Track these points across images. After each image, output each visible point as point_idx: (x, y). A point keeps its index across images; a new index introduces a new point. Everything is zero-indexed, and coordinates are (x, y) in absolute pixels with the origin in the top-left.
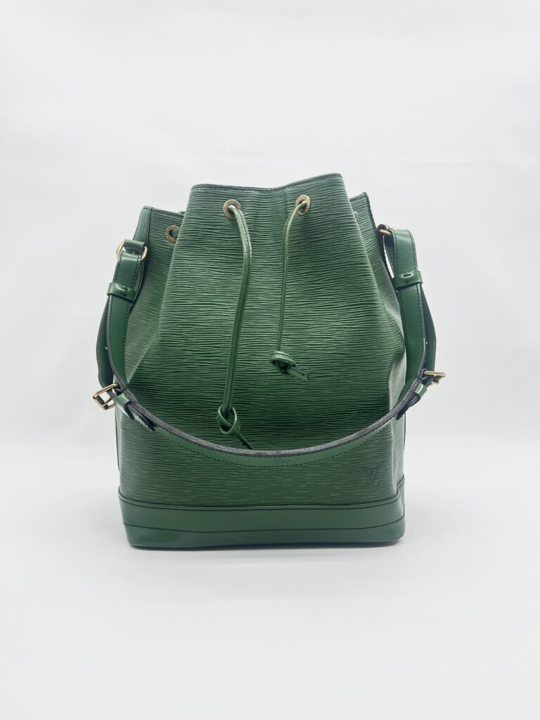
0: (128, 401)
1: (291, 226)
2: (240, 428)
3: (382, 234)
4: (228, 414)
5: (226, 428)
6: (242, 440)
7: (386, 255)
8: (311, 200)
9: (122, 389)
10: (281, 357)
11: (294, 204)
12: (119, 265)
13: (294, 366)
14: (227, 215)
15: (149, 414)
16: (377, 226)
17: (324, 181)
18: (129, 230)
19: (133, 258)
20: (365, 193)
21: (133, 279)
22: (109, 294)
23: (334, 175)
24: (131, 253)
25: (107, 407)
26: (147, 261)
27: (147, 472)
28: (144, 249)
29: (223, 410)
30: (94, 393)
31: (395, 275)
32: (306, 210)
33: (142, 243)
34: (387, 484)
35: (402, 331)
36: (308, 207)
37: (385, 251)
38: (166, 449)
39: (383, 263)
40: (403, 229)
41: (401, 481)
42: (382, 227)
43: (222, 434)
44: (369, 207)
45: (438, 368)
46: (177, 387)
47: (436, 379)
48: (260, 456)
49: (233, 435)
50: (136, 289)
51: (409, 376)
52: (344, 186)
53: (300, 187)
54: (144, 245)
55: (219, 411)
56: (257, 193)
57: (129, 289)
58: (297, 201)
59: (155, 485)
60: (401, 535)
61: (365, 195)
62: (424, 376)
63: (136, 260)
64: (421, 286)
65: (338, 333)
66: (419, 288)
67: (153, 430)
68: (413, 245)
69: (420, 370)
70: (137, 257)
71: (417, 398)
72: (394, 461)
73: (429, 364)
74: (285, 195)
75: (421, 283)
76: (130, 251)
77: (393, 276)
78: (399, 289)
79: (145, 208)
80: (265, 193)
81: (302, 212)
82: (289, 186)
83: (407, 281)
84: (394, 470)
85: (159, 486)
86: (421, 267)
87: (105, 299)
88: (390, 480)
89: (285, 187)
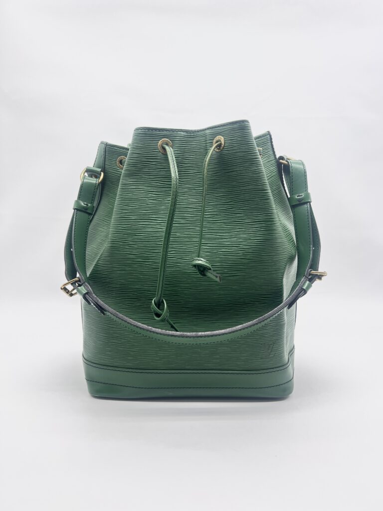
0: (86, 291)
1: (209, 160)
2: (168, 315)
3: (281, 163)
4: (159, 304)
5: (158, 315)
6: (170, 324)
7: (284, 179)
8: (225, 141)
9: (82, 282)
10: (200, 262)
11: (212, 143)
12: (82, 186)
13: (210, 269)
14: (161, 151)
15: (101, 302)
16: (277, 157)
17: (235, 126)
18: (90, 159)
19: (94, 181)
20: (269, 132)
21: (93, 197)
22: (75, 209)
23: (243, 121)
24: (92, 177)
25: (72, 295)
26: (103, 183)
27: (101, 343)
28: (101, 173)
29: (156, 302)
30: (61, 285)
31: (290, 195)
32: (222, 148)
33: (100, 170)
34: (280, 355)
35: (295, 239)
36: (223, 146)
37: (283, 176)
38: (115, 326)
39: (281, 186)
40: (297, 159)
41: (292, 351)
42: (282, 158)
43: (155, 319)
44: (272, 142)
45: (321, 269)
46: (123, 281)
47: (320, 277)
48: (183, 336)
49: (162, 321)
50: (95, 204)
51: (299, 275)
52: (250, 130)
53: (216, 130)
54: (101, 171)
55: (153, 301)
56: (184, 134)
57: (89, 205)
58: (215, 141)
59: (107, 353)
60: (290, 392)
61: (269, 134)
62: (310, 275)
63: (95, 182)
64: (310, 204)
65: (244, 243)
66: (308, 206)
67: (104, 314)
68: (305, 172)
69: (307, 270)
70: (95, 179)
71: (303, 292)
72: (287, 337)
73: (314, 265)
74: (205, 136)
75: (310, 202)
76: (91, 176)
77: (289, 196)
78: (293, 207)
79: (102, 143)
80: (191, 134)
81: (219, 149)
82: (208, 129)
83: (299, 200)
84: (286, 344)
85: (110, 353)
86: (310, 190)
87: (71, 212)
88: (283, 352)
89: (205, 130)
